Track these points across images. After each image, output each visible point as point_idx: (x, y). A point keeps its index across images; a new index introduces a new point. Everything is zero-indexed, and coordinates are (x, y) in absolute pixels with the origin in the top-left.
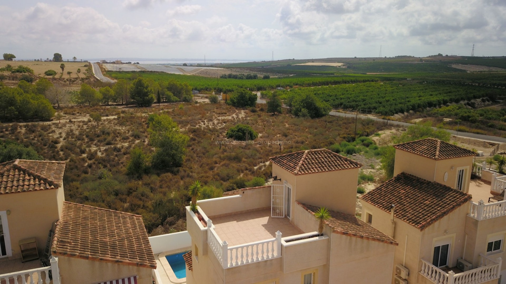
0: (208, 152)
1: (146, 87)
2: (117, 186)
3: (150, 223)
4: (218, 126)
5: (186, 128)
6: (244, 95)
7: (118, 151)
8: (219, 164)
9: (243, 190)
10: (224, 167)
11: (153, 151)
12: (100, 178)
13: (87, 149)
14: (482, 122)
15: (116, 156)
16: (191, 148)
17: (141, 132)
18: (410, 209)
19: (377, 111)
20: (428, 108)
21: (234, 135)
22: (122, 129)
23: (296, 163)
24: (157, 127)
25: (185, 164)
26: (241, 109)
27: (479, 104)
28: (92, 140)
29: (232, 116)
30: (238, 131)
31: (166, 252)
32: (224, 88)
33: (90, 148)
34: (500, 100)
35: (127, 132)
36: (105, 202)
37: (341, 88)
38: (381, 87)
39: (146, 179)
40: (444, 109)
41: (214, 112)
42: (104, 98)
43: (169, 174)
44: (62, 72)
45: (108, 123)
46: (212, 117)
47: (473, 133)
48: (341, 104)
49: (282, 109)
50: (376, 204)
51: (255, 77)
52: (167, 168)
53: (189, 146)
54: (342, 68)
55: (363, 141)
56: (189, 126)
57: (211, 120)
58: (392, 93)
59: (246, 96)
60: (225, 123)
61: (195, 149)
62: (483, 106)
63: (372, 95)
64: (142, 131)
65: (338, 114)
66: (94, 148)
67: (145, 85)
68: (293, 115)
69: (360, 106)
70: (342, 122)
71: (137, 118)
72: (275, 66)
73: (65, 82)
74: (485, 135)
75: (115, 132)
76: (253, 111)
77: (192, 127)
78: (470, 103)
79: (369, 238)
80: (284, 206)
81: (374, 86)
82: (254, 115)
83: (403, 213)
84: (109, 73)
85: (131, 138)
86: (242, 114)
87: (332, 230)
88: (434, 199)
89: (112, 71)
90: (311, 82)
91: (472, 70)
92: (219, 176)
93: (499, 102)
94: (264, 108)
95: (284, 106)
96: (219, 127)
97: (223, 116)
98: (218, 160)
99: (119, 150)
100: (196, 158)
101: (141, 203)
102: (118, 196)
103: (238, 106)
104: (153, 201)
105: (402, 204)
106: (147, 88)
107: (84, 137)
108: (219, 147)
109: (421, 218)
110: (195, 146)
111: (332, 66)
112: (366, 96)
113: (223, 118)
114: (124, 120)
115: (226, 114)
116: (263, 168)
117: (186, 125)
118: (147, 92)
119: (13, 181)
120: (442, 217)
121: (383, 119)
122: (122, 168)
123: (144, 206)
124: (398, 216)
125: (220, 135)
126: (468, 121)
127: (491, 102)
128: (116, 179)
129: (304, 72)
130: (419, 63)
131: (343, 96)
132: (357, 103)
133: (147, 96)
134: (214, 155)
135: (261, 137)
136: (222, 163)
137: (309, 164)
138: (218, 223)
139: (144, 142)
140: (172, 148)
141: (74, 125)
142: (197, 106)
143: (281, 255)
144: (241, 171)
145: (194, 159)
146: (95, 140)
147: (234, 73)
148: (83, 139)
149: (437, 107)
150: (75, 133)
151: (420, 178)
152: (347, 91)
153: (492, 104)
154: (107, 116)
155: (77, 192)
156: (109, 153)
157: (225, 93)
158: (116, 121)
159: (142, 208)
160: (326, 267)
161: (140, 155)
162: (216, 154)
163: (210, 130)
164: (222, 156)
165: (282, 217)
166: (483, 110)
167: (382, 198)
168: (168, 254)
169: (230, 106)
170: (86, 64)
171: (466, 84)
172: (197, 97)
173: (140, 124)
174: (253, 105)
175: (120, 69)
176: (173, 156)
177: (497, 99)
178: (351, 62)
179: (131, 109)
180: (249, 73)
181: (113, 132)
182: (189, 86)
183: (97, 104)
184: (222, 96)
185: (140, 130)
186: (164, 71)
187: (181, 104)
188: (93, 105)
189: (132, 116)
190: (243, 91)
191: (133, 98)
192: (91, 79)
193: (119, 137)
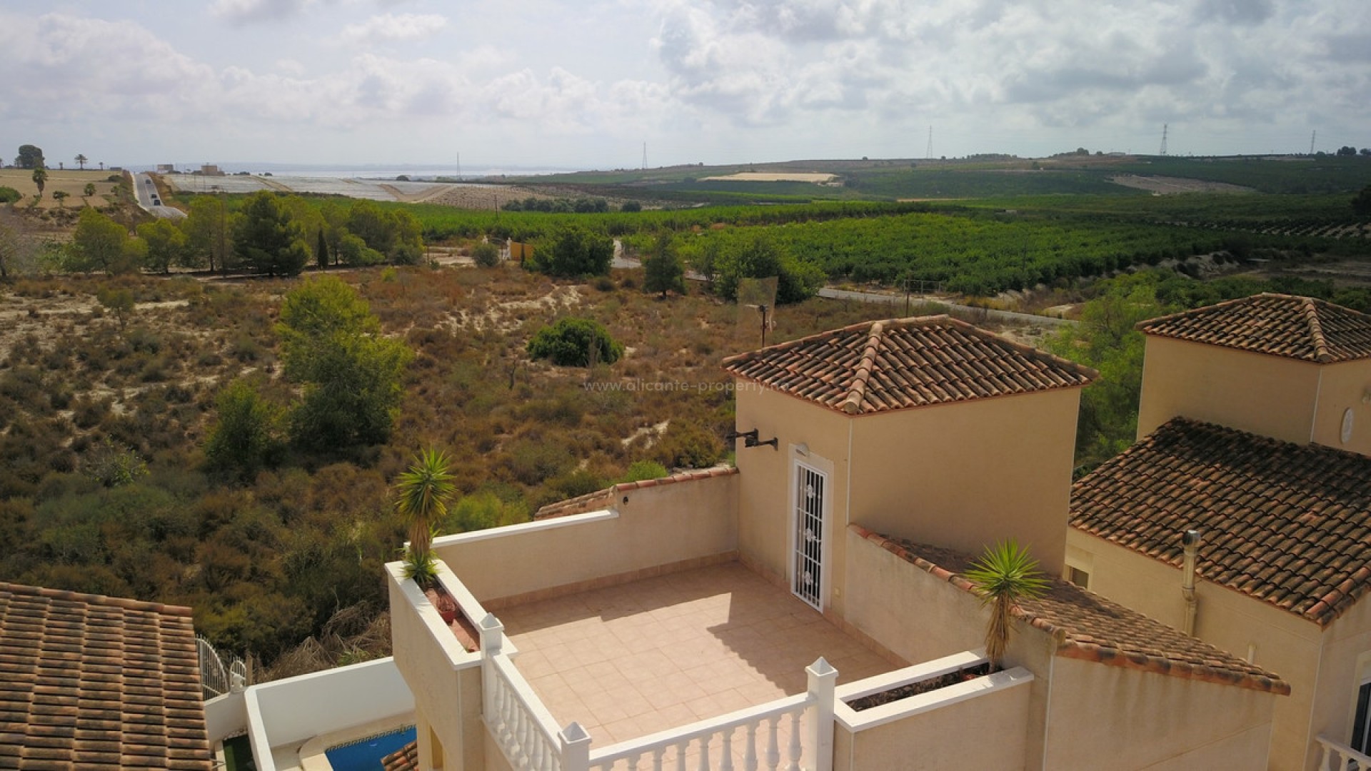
0: (471, 397)
1: (283, 219)
2: (164, 506)
3: (271, 629)
4: (500, 327)
5: (402, 332)
6: (575, 240)
7: (182, 401)
8: (510, 433)
9: (625, 489)
10: (526, 440)
11: (296, 397)
12: (108, 483)
13: (77, 396)
15: (175, 413)
16: (418, 389)
17: (261, 343)
18: (1251, 545)
19: (951, 283)
20: (1081, 279)
21: (550, 349)
22: (202, 336)
23: (845, 371)
24: (305, 314)
25: (401, 435)
26: (568, 281)
27: (1209, 268)
28: (96, 367)
29: (542, 299)
30: (564, 338)
31: (330, 735)
32: (515, 228)
33: (90, 393)
34: (1258, 257)
35: (216, 344)
36: (116, 562)
37: (842, 229)
38: (948, 226)
39: (268, 481)
40: (1120, 278)
41: (488, 289)
42: (151, 253)
43: (347, 468)
44: (37, 192)
45: (158, 319)
46: (481, 301)
48: (848, 269)
49: (685, 281)
50: (1107, 531)
51: (601, 207)
52: (341, 449)
53: (412, 382)
54: (831, 187)
56: (412, 325)
57: (480, 311)
58: (982, 239)
59: (582, 243)
60: (521, 318)
61: (430, 392)
62: (1218, 272)
63: (928, 245)
64: (266, 340)
65: (843, 295)
66: (100, 392)
67: (281, 214)
68: (718, 297)
69: (903, 271)
70: (858, 315)
71: (251, 305)
72: (652, 183)
73: (45, 219)
75: (176, 343)
76: (605, 288)
77: (420, 329)
78: (1185, 265)
79: (1190, 669)
81: (930, 224)
82: (607, 297)
83: (1227, 562)
84: (182, 197)
85: (229, 361)
86: (570, 295)
87: (1055, 642)
88: (1332, 504)
89: (193, 193)
90: (759, 214)
91: (1164, 191)
92: (510, 468)
93: (1255, 263)
94: (633, 278)
95: (692, 274)
96: (504, 330)
97: (515, 300)
98: (505, 420)
99: (185, 396)
100: (436, 418)
101: (245, 561)
102: (163, 542)
103: (558, 276)
104: (289, 554)
105: (1212, 529)
106: (284, 221)
107: (74, 359)
108: (508, 383)
109: (1307, 579)
110: (432, 383)
111: (804, 182)
112: (915, 247)
113: (516, 305)
114: (209, 309)
115: (524, 294)
116: (649, 444)
117: (404, 325)
118: (285, 235)
121: (970, 305)
122: (190, 449)
123: (254, 571)
124: (1211, 574)
125: (510, 350)
127: (1237, 264)
128: (162, 485)
129: (732, 197)
130: (1029, 173)
131: (852, 248)
132: (893, 265)
133: (287, 246)
134: (491, 408)
135: (633, 357)
136: (517, 432)
137: (897, 371)
138: (523, 628)
139: (270, 371)
140: (355, 384)
141: (44, 326)
142: (436, 275)
144: (581, 452)
145: (428, 421)
146: (108, 369)
147: (542, 198)
148: (68, 366)
149: (1105, 275)
150: (42, 347)
151: (1251, 436)
152: (860, 235)
153: (1240, 270)
154: (157, 300)
155: (20, 532)
156: (153, 402)
157: (518, 240)
158: (184, 315)
159: (248, 580)
161: (248, 408)
162: (498, 404)
163: (477, 337)
164: (518, 409)
166: (1226, 282)
167: (1125, 509)
168: (336, 742)
169: (536, 274)
170: (115, 173)
171: (1156, 222)
172: (436, 255)
173: (261, 320)
174: (602, 271)
175: (215, 187)
176: (360, 408)
177: (1250, 255)
178: (854, 171)
179: (238, 285)
180: (581, 199)
181: (170, 345)
182: (414, 220)
183: (128, 269)
184: (511, 249)
185: (259, 338)
186: (342, 193)
187: (389, 271)
188: (118, 272)
189: (236, 301)
190: (573, 231)
191: (244, 253)
192: (125, 211)
193: (190, 359)
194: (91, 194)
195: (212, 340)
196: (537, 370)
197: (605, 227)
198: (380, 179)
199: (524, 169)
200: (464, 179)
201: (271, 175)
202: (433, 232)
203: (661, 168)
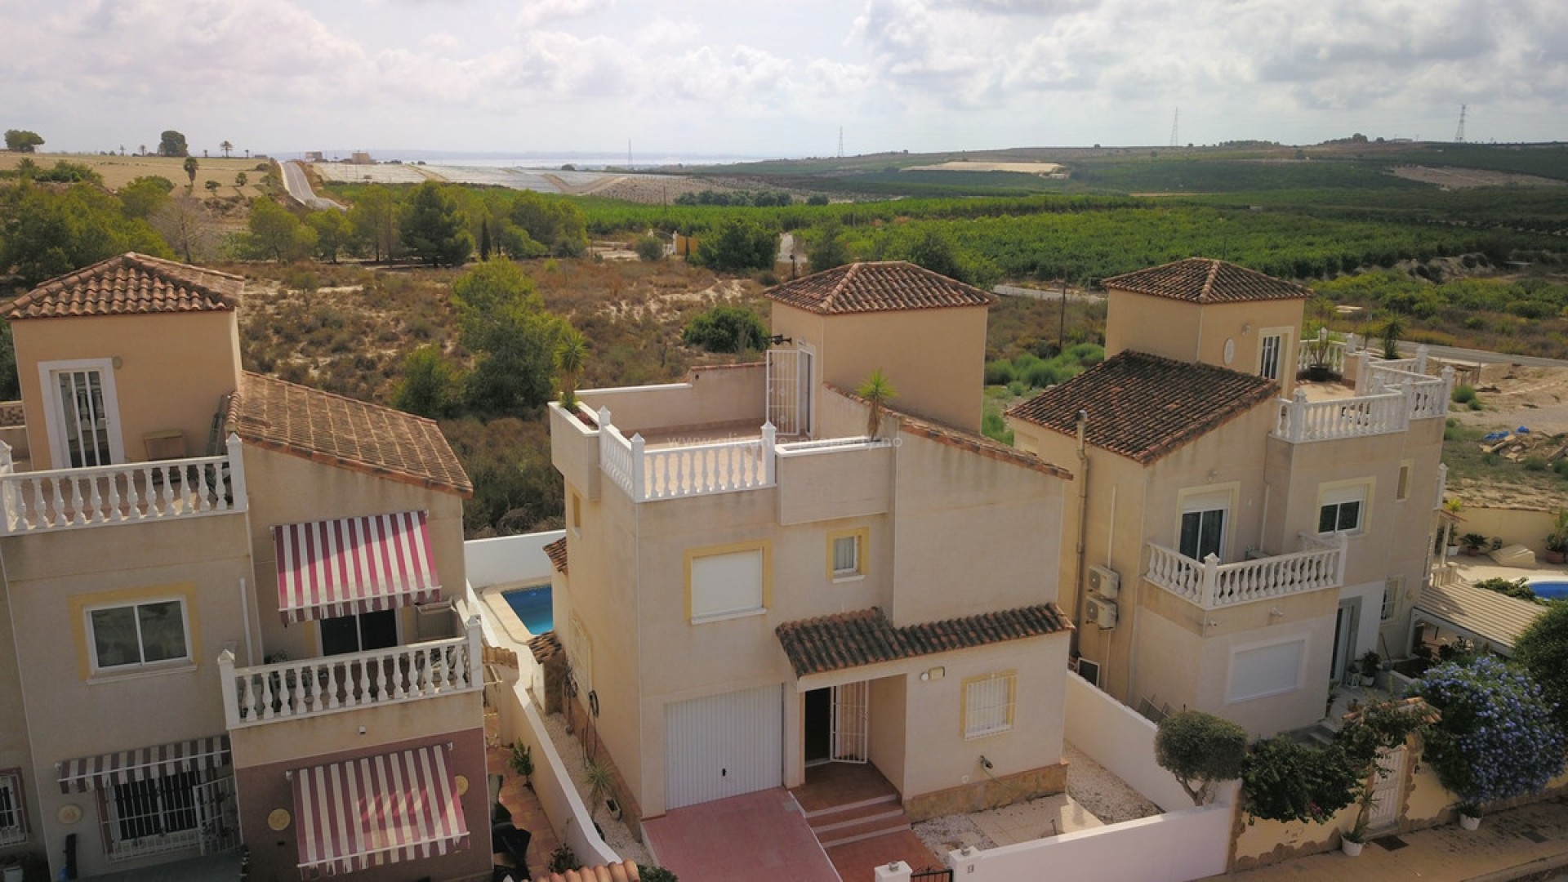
0: (625, 373)
1: (448, 209)
4: (659, 317)
5: (564, 317)
6: (739, 233)
7: (368, 369)
9: (697, 370)
11: (468, 366)
13: (280, 362)
14: (1450, 316)
15: (363, 379)
17: (433, 323)
18: (1128, 423)
21: (704, 336)
22: (379, 317)
23: (827, 291)
26: (732, 275)
27: (1456, 272)
28: (291, 339)
29: (703, 292)
30: (717, 326)
31: (505, 583)
32: (683, 222)
33: (289, 360)
34: (1521, 261)
35: (392, 323)
37: (1038, 224)
38: (1159, 223)
40: (1343, 280)
41: (651, 283)
42: (322, 242)
43: (515, 422)
44: (188, 182)
45: (337, 302)
46: (643, 292)
47: (1416, 341)
48: (1033, 267)
50: (1044, 421)
51: (782, 200)
52: (509, 407)
54: (1055, 179)
55: (1082, 355)
56: (574, 312)
57: (640, 302)
58: (1193, 237)
59: (747, 236)
60: (680, 310)
61: (589, 368)
62: (1467, 276)
63: (1128, 242)
64: (436, 320)
65: (1019, 292)
66: (297, 360)
67: (446, 204)
69: (1090, 269)
70: (1028, 312)
71: (420, 291)
72: (848, 174)
73: (200, 209)
74: (1450, 345)
75: (356, 321)
76: (768, 282)
77: (582, 315)
78: (1426, 267)
80: (797, 407)
82: (770, 291)
83: (1107, 434)
84: (335, 188)
85: (404, 339)
86: (733, 289)
87: (898, 422)
88: (1190, 397)
89: (343, 183)
90: (949, 208)
91: (1456, 185)
93: (1515, 267)
96: (662, 320)
97: (676, 292)
99: (371, 365)
103: (723, 270)
105: (1109, 416)
106: (449, 211)
107: (270, 332)
109: (1148, 440)
110: (591, 362)
111: (1023, 173)
112: (1112, 245)
113: (676, 297)
114: (382, 294)
115: (685, 286)
117: (566, 311)
118: (450, 225)
119: (125, 292)
120: (1201, 434)
124: (1094, 440)
125: (665, 337)
126: (1411, 312)
127: (1493, 267)
129: (937, 189)
130: (1292, 164)
131: (1043, 245)
132: (1082, 263)
133: (452, 236)
137: (860, 292)
139: (443, 347)
140: (522, 352)
142: (598, 268)
143: (776, 481)
146: (301, 342)
147: (720, 190)
148: (266, 339)
149: (1325, 275)
151: (1165, 359)
152: (1056, 231)
153: (1494, 274)
154: (333, 285)
156: (344, 369)
157: (685, 234)
158: (361, 299)
160: (886, 518)
161: (430, 367)
162: (649, 379)
163: (636, 325)
165: (792, 434)
167: (1061, 408)
168: (508, 588)
169: (699, 268)
170: (262, 162)
171: (1429, 221)
172: (599, 249)
173: (432, 303)
174: (767, 265)
175: (367, 177)
176: (525, 373)
177: (1511, 258)
178: (1084, 161)
179: (404, 274)
180: (763, 191)
181: (352, 323)
182: (577, 212)
183: (301, 257)
184: (677, 244)
185: (431, 319)
186: (502, 184)
187: (552, 262)
188: (292, 260)
189: (406, 287)
190: (738, 224)
191: (410, 243)
192: (280, 202)
193: (370, 335)
194: (242, 184)
195: (389, 320)
196: (690, 355)
197: (778, 221)
198: (544, 169)
199: (703, 158)
200: (636, 169)
201: (423, 163)
202: (599, 225)
203: (859, 156)
